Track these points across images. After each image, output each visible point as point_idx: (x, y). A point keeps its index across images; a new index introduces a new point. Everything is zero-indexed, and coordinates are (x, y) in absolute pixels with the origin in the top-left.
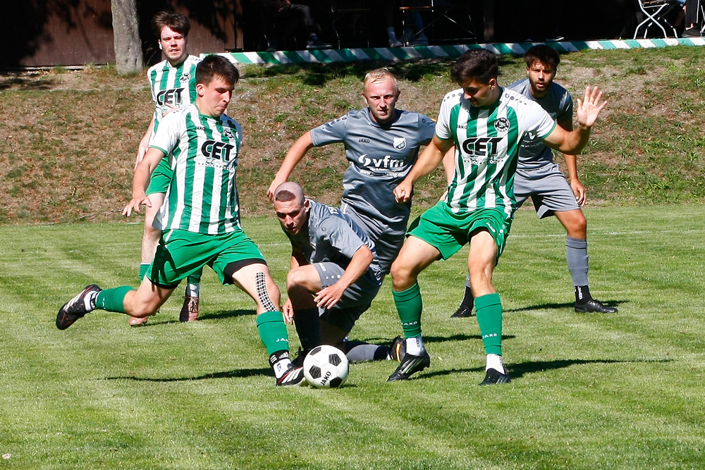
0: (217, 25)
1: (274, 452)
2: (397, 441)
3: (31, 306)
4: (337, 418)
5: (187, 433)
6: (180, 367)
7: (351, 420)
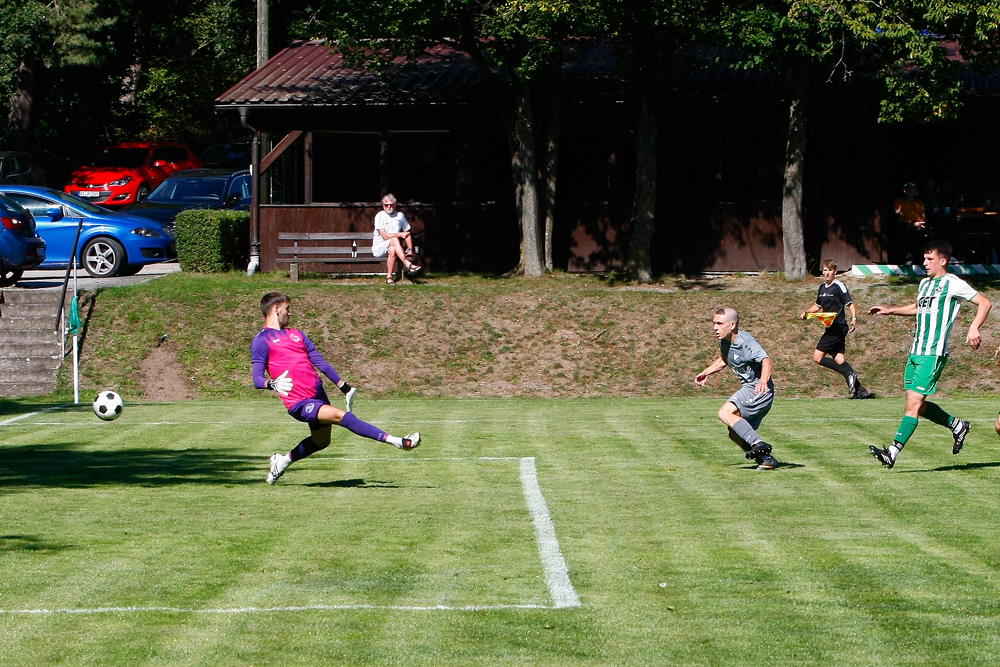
0: (862, 245)
1: (879, 589)
2: (979, 584)
3: (701, 463)
4: (933, 563)
5: (811, 571)
6: (814, 517)
7: (945, 565)
